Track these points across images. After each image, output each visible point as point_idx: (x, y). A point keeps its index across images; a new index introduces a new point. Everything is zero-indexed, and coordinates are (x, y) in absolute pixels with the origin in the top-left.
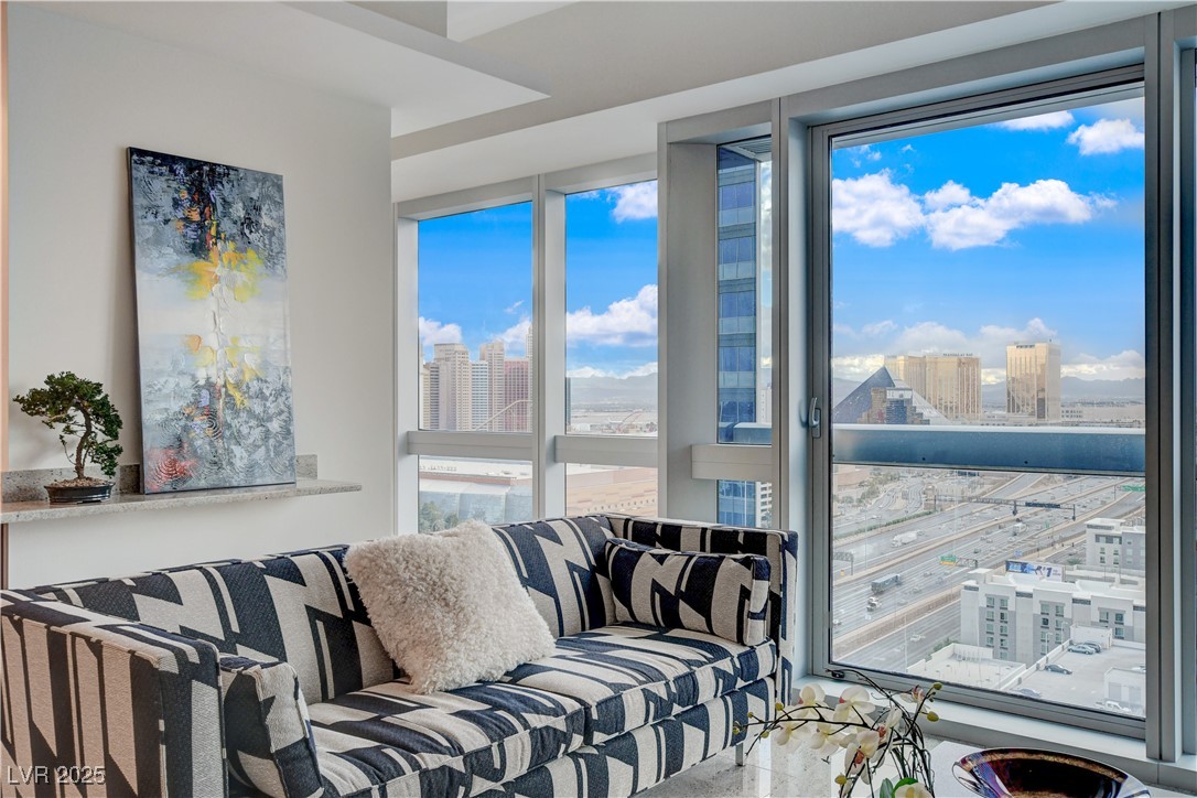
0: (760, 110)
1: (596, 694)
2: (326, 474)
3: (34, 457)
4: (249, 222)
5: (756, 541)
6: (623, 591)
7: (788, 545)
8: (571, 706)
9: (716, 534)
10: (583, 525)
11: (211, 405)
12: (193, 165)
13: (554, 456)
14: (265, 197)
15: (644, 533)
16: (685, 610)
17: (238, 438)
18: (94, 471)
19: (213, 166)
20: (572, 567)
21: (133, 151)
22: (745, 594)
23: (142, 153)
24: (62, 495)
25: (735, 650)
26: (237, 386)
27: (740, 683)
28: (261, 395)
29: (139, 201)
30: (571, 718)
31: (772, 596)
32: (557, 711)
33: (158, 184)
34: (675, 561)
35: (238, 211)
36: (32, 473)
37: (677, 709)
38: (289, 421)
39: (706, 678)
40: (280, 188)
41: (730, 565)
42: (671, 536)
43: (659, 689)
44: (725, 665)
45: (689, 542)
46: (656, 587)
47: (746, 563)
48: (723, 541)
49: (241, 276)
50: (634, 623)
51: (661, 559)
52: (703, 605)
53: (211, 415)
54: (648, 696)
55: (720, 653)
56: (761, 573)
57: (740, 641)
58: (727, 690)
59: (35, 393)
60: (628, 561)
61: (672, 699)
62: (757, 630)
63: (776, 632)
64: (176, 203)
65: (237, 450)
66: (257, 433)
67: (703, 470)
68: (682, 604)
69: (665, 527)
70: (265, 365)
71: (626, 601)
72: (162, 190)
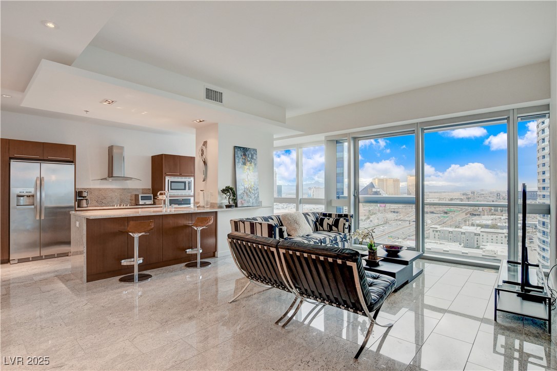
0: (345, 135)
1: (322, 238)
2: (263, 204)
3: (221, 201)
4: (252, 158)
5: (346, 216)
6: (322, 225)
7: (352, 216)
8: (319, 239)
9: (338, 215)
10: (314, 213)
11: (247, 192)
12: (244, 148)
13: (300, 203)
14: (254, 153)
15: (325, 215)
16: (334, 228)
17: (251, 197)
18: (231, 203)
19: (246, 148)
20: (313, 221)
21: (235, 147)
22: (344, 224)
23: (236, 147)
24: (228, 207)
25: (343, 234)
26: (251, 188)
27: (344, 239)
28: (254, 190)
29: (236, 155)
30: (319, 240)
31: (349, 225)
32: (317, 239)
33: (239, 152)
34: (331, 219)
35: (250, 156)
36: (222, 203)
37: (334, 242)
38: (258, 194)
39: (338, 237)
40: (256, 151)
41: (342, 219)
42: (330, 215)
43: (331, 238)
44: (341, 236)
45: (333, 216)
46: (328, 224)
47: (345, 219)
48: (340, 216)
49: (251, 168)
50: (324, 230)
51: (329, 219)
52: (337, 227)
53: (247, 193)
54: (330, 239)
55: (340, 234)
56: (347, 221)
57: (344, 232)
58: (342, 241)
59: (223, 189)
60: (322, 220)
61: (333, 240)
62: (347, 231)
63: (349, 231)
64: (241, 156)
65: (251, 200)
66: (254, 197)
67: (333, 205)
68: (333, 227)
69: (329, 214)
70: (255, 184)
71: (322, 227)
72: (239, 153)
